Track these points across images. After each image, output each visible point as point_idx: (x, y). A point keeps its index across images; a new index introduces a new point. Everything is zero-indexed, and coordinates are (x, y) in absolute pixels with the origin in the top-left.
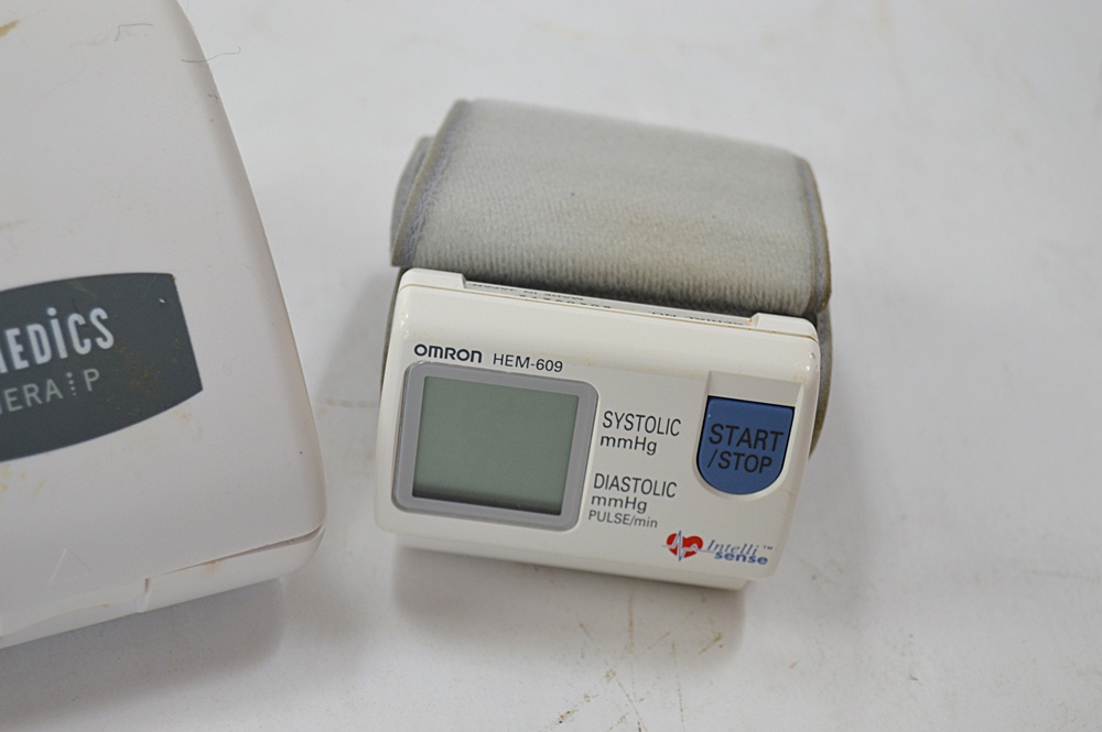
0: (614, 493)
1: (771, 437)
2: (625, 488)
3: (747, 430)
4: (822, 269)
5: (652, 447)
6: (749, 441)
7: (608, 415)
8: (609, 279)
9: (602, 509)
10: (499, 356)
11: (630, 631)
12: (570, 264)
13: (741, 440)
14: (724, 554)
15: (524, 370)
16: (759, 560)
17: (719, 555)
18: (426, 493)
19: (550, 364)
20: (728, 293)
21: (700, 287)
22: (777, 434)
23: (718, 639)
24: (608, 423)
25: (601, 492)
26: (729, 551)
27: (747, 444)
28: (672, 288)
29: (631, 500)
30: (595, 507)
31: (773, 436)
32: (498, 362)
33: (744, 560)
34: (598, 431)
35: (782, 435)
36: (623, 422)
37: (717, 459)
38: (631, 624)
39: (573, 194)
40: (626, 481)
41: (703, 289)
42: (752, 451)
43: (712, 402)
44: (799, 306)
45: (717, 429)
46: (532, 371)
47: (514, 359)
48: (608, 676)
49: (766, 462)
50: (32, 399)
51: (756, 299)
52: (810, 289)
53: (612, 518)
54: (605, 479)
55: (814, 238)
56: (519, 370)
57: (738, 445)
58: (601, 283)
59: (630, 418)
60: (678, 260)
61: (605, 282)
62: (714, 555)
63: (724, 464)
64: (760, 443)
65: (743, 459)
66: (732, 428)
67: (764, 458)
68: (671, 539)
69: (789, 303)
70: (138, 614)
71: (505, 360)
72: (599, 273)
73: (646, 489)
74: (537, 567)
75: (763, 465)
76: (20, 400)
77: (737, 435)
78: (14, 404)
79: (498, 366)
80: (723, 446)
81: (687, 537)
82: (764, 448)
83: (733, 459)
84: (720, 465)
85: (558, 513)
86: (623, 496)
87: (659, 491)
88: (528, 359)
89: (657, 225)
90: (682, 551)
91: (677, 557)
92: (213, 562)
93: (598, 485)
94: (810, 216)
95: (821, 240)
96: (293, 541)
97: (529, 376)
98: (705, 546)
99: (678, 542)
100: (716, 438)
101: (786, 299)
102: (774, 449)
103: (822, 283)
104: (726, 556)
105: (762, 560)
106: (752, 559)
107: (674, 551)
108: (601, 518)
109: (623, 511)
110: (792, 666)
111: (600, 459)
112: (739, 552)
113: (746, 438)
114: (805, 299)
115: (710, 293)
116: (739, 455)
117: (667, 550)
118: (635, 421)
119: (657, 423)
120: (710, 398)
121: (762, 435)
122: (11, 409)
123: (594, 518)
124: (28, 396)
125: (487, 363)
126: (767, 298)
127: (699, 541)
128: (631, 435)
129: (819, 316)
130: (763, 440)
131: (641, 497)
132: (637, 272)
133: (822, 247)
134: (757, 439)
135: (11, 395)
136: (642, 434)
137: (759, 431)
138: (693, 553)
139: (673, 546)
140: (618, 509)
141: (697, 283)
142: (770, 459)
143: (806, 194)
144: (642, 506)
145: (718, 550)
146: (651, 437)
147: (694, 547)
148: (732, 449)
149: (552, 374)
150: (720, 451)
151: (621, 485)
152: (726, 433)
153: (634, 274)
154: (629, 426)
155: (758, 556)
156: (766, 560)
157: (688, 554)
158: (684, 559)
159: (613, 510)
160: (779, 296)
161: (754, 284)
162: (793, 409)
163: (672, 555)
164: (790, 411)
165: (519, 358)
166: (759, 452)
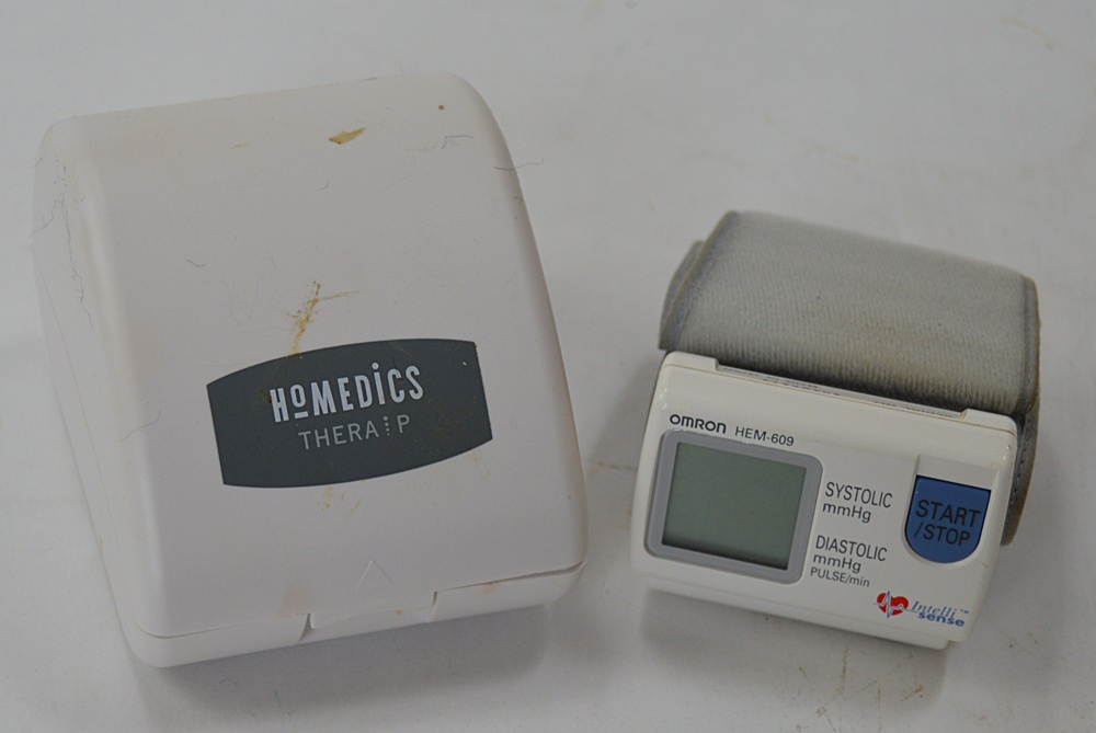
0: (832, 553)
1: (970, 515)
2: (843, 550)
3: (949, 507)
4: (1031, 376)
5: (867, 515)
6: (950, 517)
7: (831, 486)
8: (844, 372)
9: (821, 566)
10: (740, 429)
11: (843, 677)
12: (810, 356)
13: (944, 515)
14: (926, 614)
15: (760, 443)
16: (957, 622)
17: (922, 616)
18: (673, 542)
19: (783, 439)
20: (946, 390)
21: (922, 383)
22: (975, 512)
23: (919, 690)
24: (830, 493)
25: (822, 552)
26: (931, 612)
27: (948, 520)
28: (898, 383)
29: (848, 561)
30: (816, 565)
31: (971, 514)
32: (740, 434)
33: (944, 621)
34: (822, 499)
35: (979, 514)
36: (843, 492)
37: (923, 530)
38: (844, 671)
39: (818, 298)
40: (844, 544)
41: (925, 386)
42: (953, 526)
43: (920, 481)
44: (1008, 406)
45: (924, 504)
46: (768, 443)
47: (753, 432)
48: (819, 712)
49: (965, 536)
50: (354, 435)
51: (971, 398)
52: (1018, 392)
53: (831, 575)
54: (826, 541)
55: (1027, 350)
56: (756, 442)
57: (941, 519)
58: (837, 376)
59: (849, 489)
60: (904, 359)
61: (840, 374)
62: (918, 615)
63: (929, 535)
64: (960, 520)
65: (944, 532)
66: (936, 504)
67: (963, 532)
68: (881, 598)
69: (999, 404)
70: (426, 625)
71: (745, 432)
72: (835, 367)
73: (861, 552)
74: (767, 617)
75: (962, 538)
76: (346, 435)
77: (941, 510)
78: (340, 439)
79: (739, 438)
80: (928, 520)
81: (894, 597)
82: (963, 524)
83: (936, 532)
84: (925, 536)
85: (785, 568)
86: (840, 557)
87: (872, 554)
88: (765, 433)
89: (889, 328)
90: (890, 609)
91: (886, 614)
92: (490, 583)
93: (820, 545)
94: (1026, 330)
95: (1032, 351)
96: (558, 572)
97: (765, 448)
98: (910, 607)
99: (887, 600)
100: (922, 512)
101: (997, 399)
102: (971, 525)
103: (1030, 387)
104: (928, 617)
105: (960, 623)
106: (951, 621)
107: (884, 609)
108: (821, 574)
109: (840, 570)
110: (982, 719)
111: (822, 524)
112: (939, 614)
113: (948, 513)
114: (1014, 400)
115: (930, 389)
116: (942, 528)
117: (877, 607)
118: (853, 492)
119: (872, 495)
120: (918, 477)
121: (962, 512)
122: (337, 442)
123: (816, 574)
124: (351, 433)
125: (730, 435)
126: (980, 397)
127: (905, 602)
128: (850, 504)
129: (1028, 416)
130: (963, 517)
131: (856, 559)
132: (868, 368)
133: (1032, 356)
134: (958, 515)
135: (338, 431)
136: (859, 504)
137: (959, 509)
138: (900, 612)
139: (882, 604)
140: (836, 568)
141: (920, 381)
142: (968, 534)
143: (1026, 310)
144: (857, 567)
145: (921, 611)
146: (866, 508)
147: (901, 607)
148: (936, 522)
149: (785, 447)
150: (925, 524)
151: (839, 547)
152: (931, 508)
153: (865, 369)
154: (848, 496)
155: (956, 618)
156: (963, 622)
157: (896, 612)
158: (891, 617)
159: (832, 569)
160: (991, 397)
161: (969, 384)
162: (990, 491)
163: (881, 612)
164: (987, 493)
165: (757, 431)
166: (959, 526)
